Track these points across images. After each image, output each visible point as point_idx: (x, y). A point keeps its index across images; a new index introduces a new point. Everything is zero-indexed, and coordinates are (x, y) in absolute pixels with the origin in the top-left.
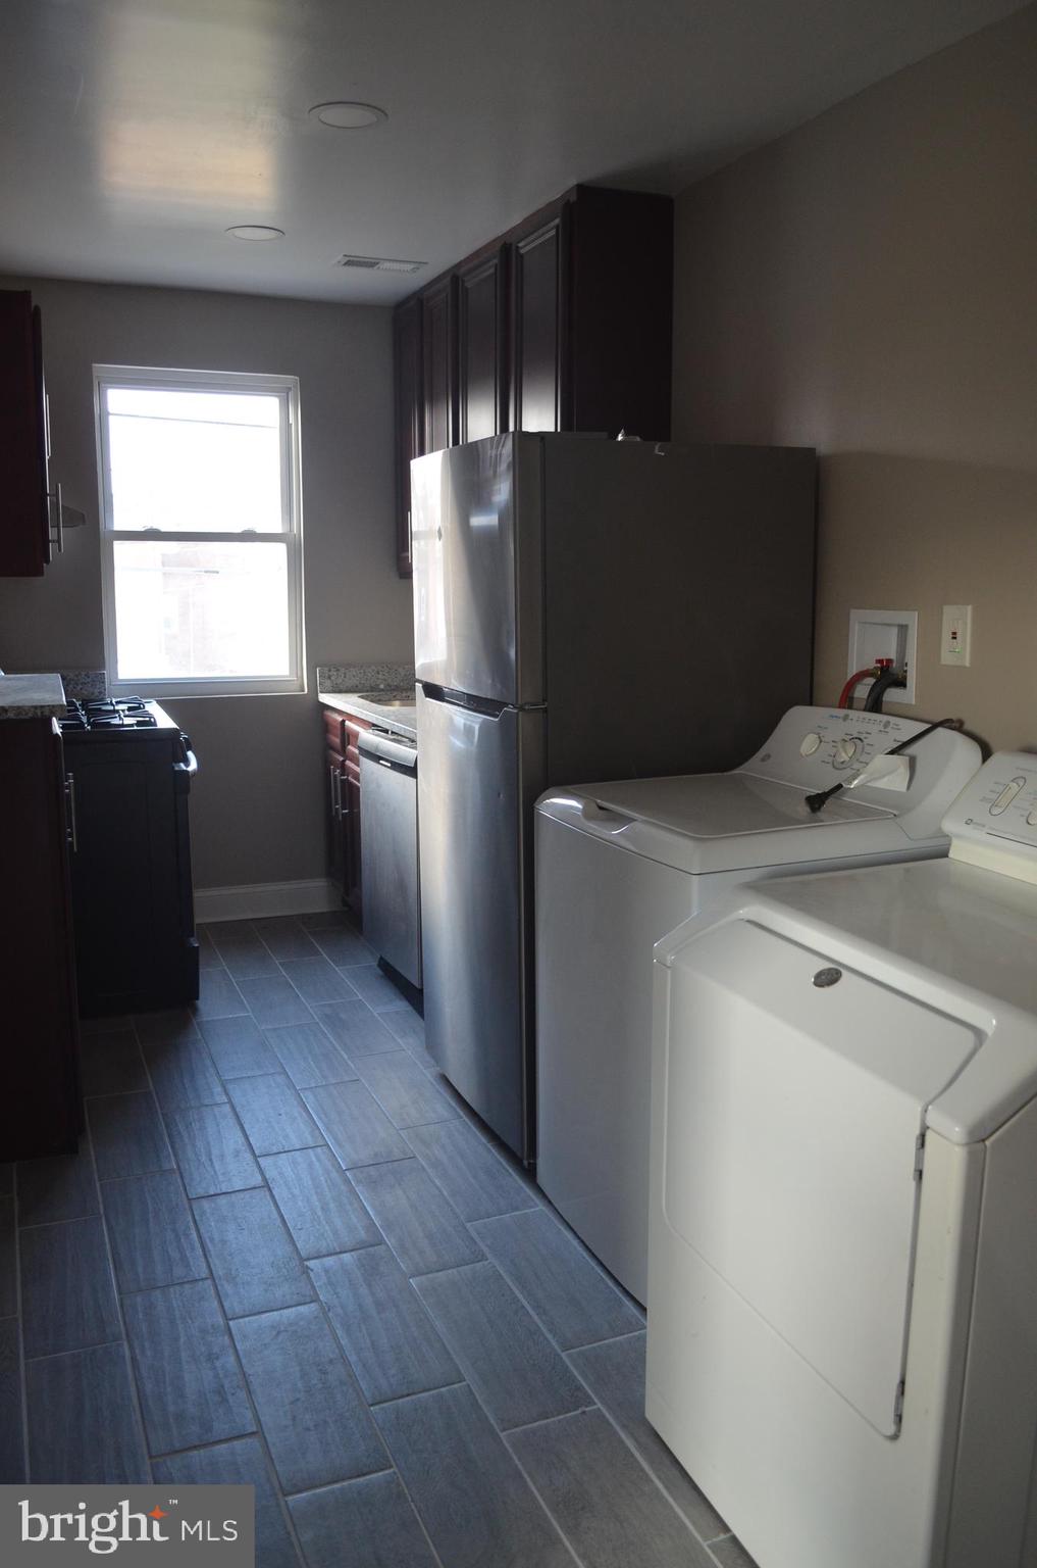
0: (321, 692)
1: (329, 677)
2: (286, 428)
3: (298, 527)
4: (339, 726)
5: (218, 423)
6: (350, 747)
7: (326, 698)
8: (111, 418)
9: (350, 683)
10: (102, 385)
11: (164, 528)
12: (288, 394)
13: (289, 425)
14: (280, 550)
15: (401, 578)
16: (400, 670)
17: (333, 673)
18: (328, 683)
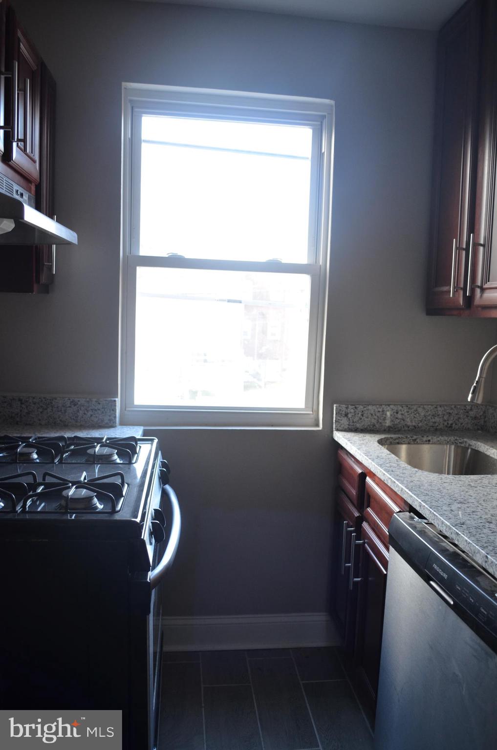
0: (337, 430)
1: (346, 415)
2: (318, 157)
3: (325, 259)
4: (356, 479)
5: (249, 152)
6: (369, 510)
7: (341, 437)
8: (144, 145)
9: (366, 422)
10: (136, 110)
11: (188, 255)
12: (322, 122)
13: (321, 155)
14: (304, 282)
15: (427, 315)
16: (420, 410)
17: (351, 409)
18: (345, 422)
